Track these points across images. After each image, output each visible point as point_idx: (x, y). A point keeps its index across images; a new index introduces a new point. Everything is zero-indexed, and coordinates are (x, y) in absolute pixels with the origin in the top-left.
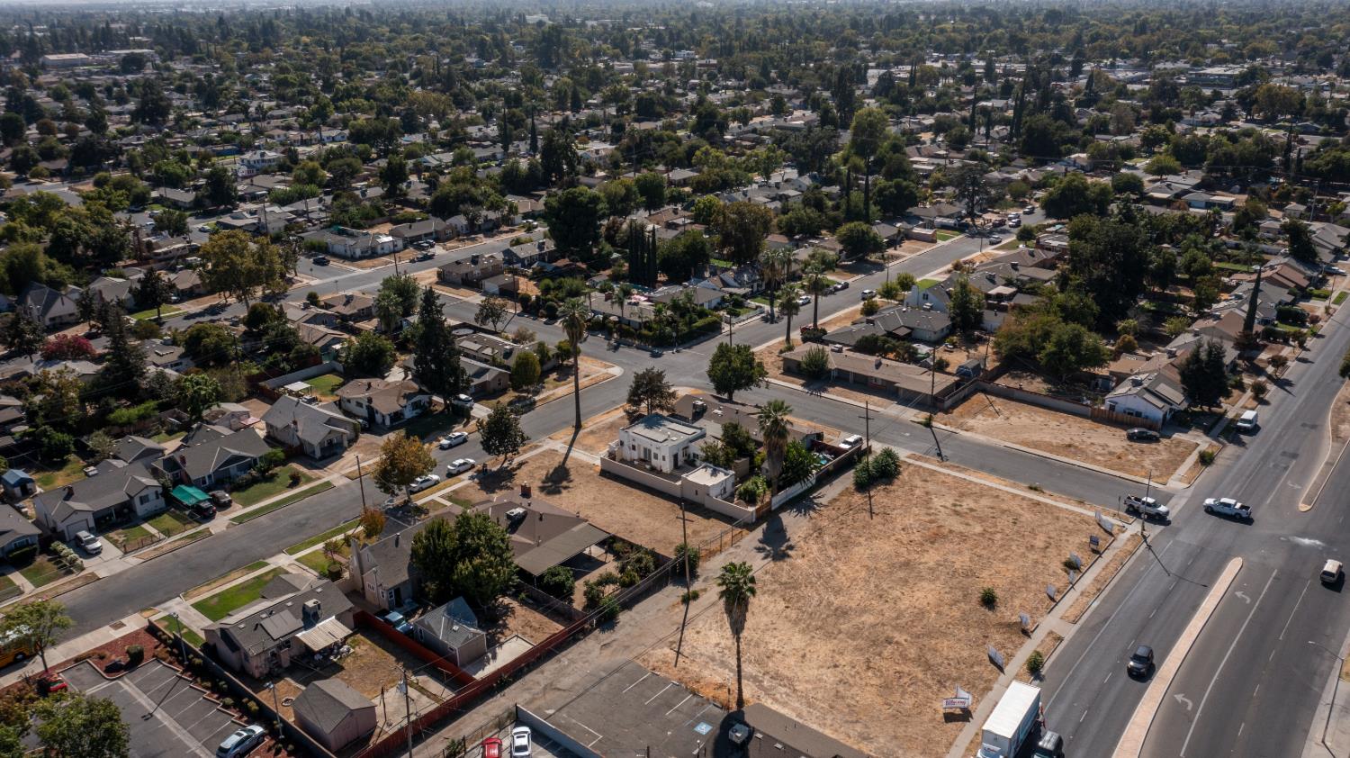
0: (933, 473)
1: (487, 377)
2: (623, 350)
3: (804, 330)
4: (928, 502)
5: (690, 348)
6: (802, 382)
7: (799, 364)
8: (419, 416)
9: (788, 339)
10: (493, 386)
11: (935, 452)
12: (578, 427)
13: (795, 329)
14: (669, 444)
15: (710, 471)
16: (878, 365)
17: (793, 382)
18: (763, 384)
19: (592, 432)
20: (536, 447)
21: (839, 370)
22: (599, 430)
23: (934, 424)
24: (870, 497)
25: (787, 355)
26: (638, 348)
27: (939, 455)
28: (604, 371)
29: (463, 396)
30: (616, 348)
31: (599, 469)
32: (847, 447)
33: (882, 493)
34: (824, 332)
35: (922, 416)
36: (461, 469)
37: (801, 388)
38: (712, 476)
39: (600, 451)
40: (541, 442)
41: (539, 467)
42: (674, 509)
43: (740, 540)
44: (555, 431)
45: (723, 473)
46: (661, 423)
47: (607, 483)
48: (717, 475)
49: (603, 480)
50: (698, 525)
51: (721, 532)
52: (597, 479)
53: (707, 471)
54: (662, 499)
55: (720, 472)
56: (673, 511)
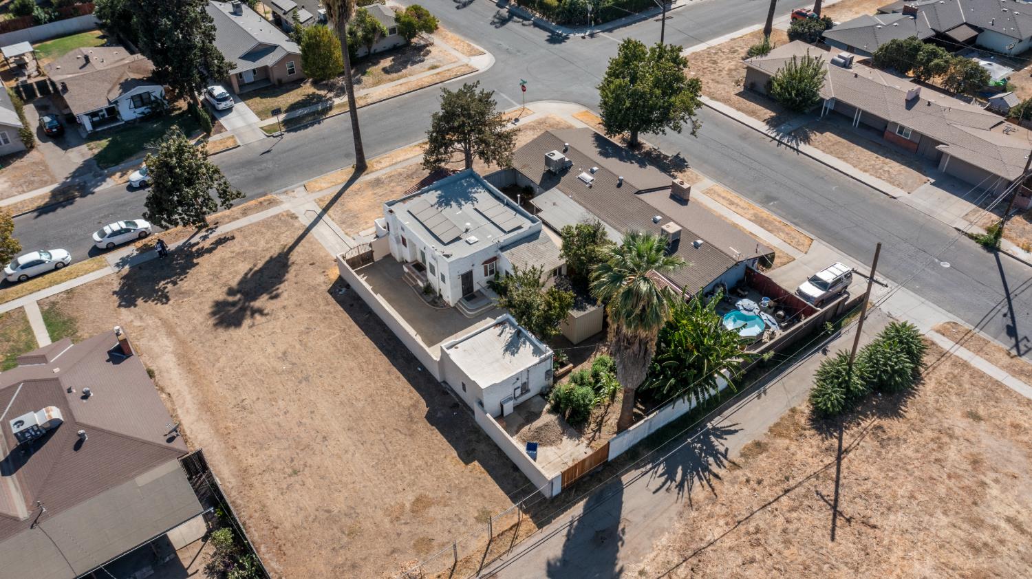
0: (994, 389)
1: (269, 60)
2: (514, 26)
3: (797, 16)
4: (976, 494)
5: (610, 31)
6: (769, 114)
7: (769, 82)
8: (145, 119)
9: (768, 30)
10: (275, 75)
11: (1001, 322)
12: (361, 168)
13: (783, 13)
14: (459, 251)
15: (509, 332)
16: (912, 102)
17: (752, 113)
18: (687, 126)
19: (378, 182)
20: (272, 203)
21: (837, 102)
22: (391, 178)
23: (1004, 244)
24: (841, 453)
25: (756, 62)
26: (536, 25)
27: (1012, 331)
28: (465, 59)
29: (219, 90)
30: (503, 21)
31: (334, 273)
32: (815, 292)
33: (869, 443)
34: (828, 24)
35: (980, 220)
36: (117, 240)
37: (764, 128)
38: (506, 350)
39: (364, 229)
40: (286, 192)
41: (244, 253)
42: (415, 414)
43: (504, 553)
44: (322, 173)
45: (532, 348)
46: (471, 193)
47: (330, 313)
48: (519, 348)
49: (328, 304)
50: (438, 478)
51: (476, 515)
52: (320, 300)
53: (503, 335)
54: (404, 379)
55: (528, 343)
56: (409, 420)
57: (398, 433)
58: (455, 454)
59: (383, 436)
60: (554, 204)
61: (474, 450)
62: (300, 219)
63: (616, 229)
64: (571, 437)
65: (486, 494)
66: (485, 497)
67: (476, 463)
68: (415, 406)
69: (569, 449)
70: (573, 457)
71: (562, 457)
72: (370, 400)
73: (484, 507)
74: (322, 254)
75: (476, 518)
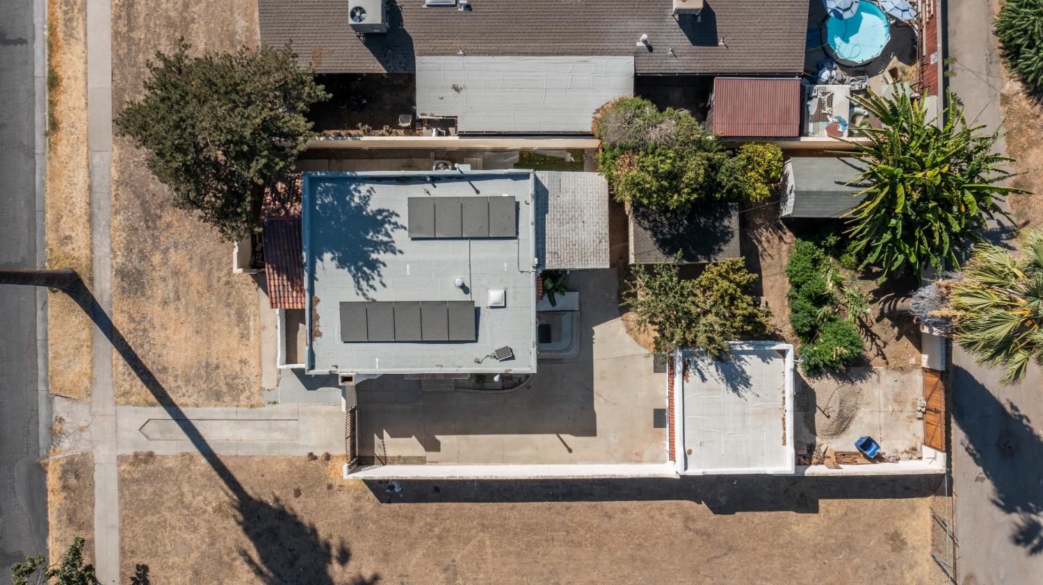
15: (707, 365)
20: (77, 469)
38: (735, 389)
39: (259, 375)
40: (54, 435)
41: (196, 573)
42: (700, 525)
43: (954, 550)
44: (31, 349)
45: (754, 357)
46: (360, 208)
47: (431, 527)
48: (743, 372)
49: (412, 520)
50: (814, 557)
51: (889, 548)
52: (393, 524)
53: (707, 375)
54: (635, 503)
55: (743, 356)
56: (705, 537)
57: (716, 561)
58: (792, 515)
59: (709, 580)
60: (457, 89)
61: (802, 495)
62: (157, 452)
63: (593, 53)
64: (862, 377)
65: (871, 521)
66: (874, 525)
67: (822, 503)
68: (688, 519)
69: (877, 394)
70: (890, 397)
71: (882, 409)
72: (638, 563)
73: (886, 534)
74: (283, 467)
75: (893, 550)
